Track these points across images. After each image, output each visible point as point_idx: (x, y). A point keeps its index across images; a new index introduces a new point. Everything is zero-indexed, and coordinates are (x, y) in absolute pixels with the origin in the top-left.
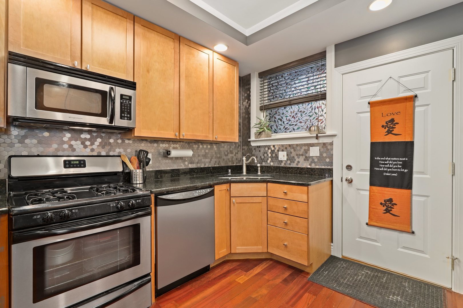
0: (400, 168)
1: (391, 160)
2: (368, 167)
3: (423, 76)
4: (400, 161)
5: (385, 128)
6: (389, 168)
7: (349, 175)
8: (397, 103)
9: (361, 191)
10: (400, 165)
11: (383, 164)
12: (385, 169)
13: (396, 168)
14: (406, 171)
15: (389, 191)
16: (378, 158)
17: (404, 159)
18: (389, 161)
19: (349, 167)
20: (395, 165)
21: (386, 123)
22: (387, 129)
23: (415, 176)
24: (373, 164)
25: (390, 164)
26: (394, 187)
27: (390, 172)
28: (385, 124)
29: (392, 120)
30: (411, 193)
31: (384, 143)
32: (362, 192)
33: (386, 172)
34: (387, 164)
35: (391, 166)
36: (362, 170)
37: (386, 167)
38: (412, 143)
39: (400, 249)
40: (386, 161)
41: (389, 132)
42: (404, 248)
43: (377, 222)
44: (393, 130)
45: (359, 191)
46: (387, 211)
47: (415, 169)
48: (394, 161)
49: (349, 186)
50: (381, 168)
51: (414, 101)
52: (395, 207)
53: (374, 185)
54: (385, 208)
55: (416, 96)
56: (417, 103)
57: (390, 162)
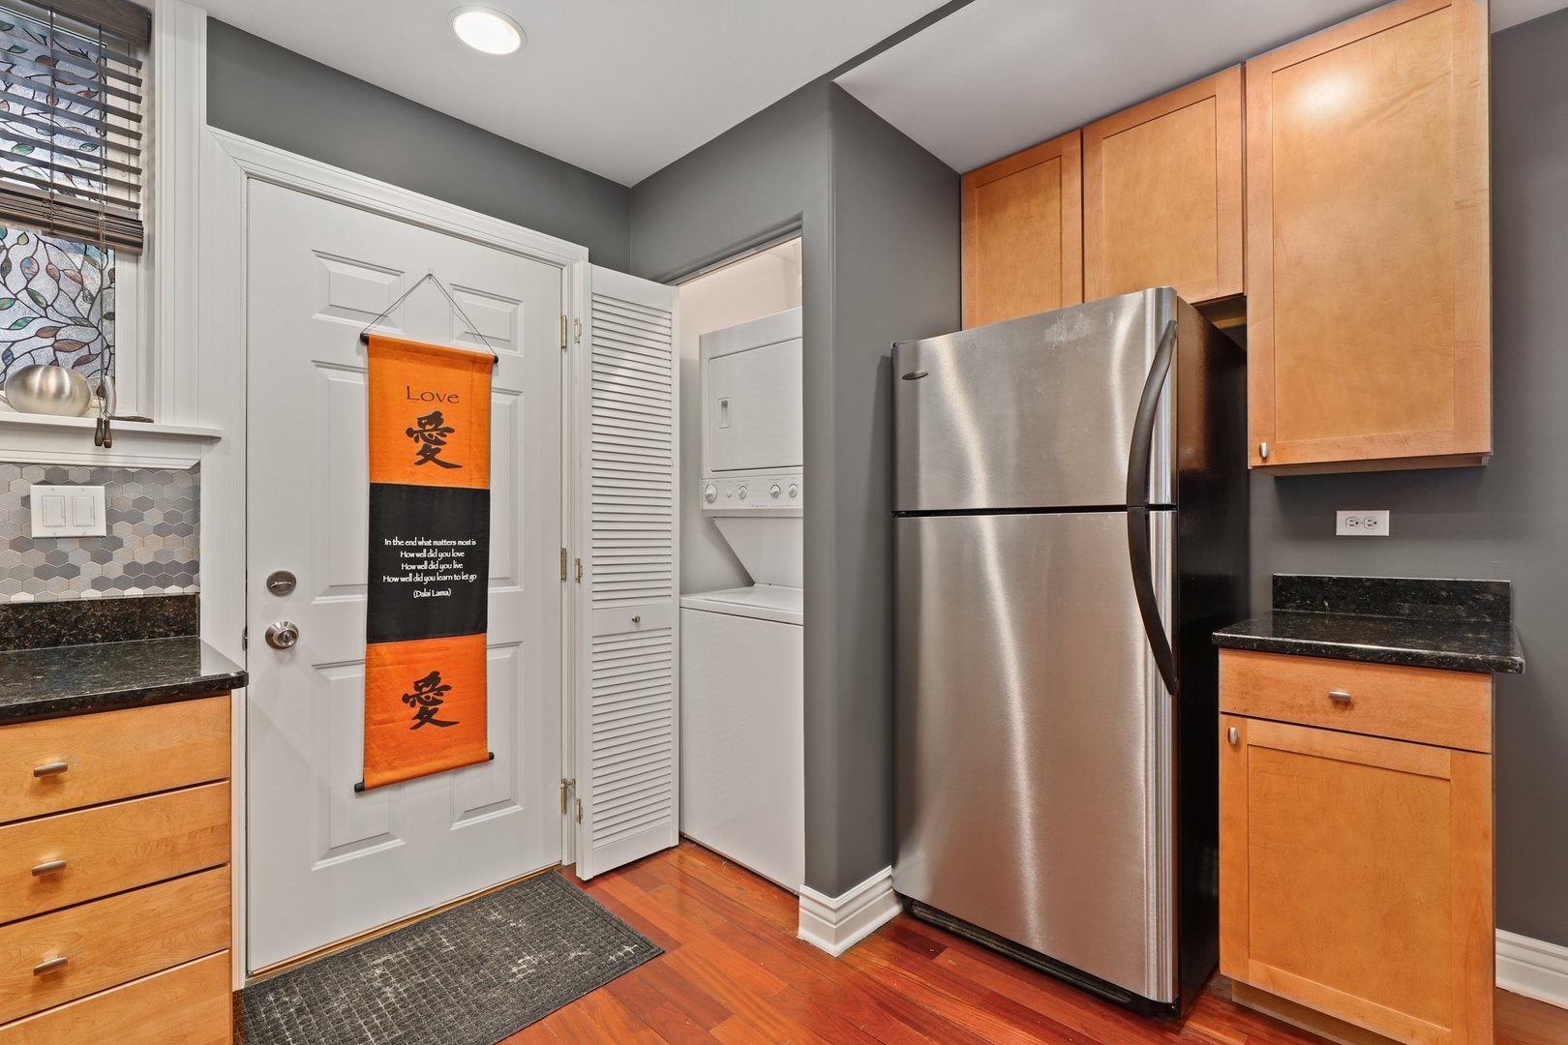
0: (458, 572)
1: (433, 548)
2: (362, 576)
3: (508, 308)
4: (458, 549)
5: (417, 440)
6: (428, 573)
7: (278, 614)
8: (451, 366)
9: (333, 670)
10: (459, 560)
11: (411, 561)
12: (418, 579)
13: (446, 572)
14: (473, 577)
15: (429, 651)
16: (396, 542)
17: (468, 543)
18: (428, 548)
19: (281, 584)
20: (445, 561)
21: (421, 424)
22: (422, 443)
23: (492, 590)
24: (381, 560)
25: (429, 560)
26: (441, 633)
27: (431, 586)
29: (436, 418)
30: (485, 643)
31: (414, 490)
32: (335, 675)
33: (420, 586)
34: (420, 561)
35: (433, 567)
36: (336, 589)
37: (420, 571)
38: (483, 497)
39: (458, 825)
40: (419, 549)
41: (428, 455)
42: (470, 813)
43: (392, 768)
44: (438, 450)
45: (324, 672)
46: (425, 717)
47: (491, 574)
48: (442, 549)
49: (280, 661)
50: (406, 573)
51: (490, 372)
52: (447, 696)
53: (382, 639)
54: (416, 710)
55: (496, 360)
56: (496, 382)
57: (431, 555)
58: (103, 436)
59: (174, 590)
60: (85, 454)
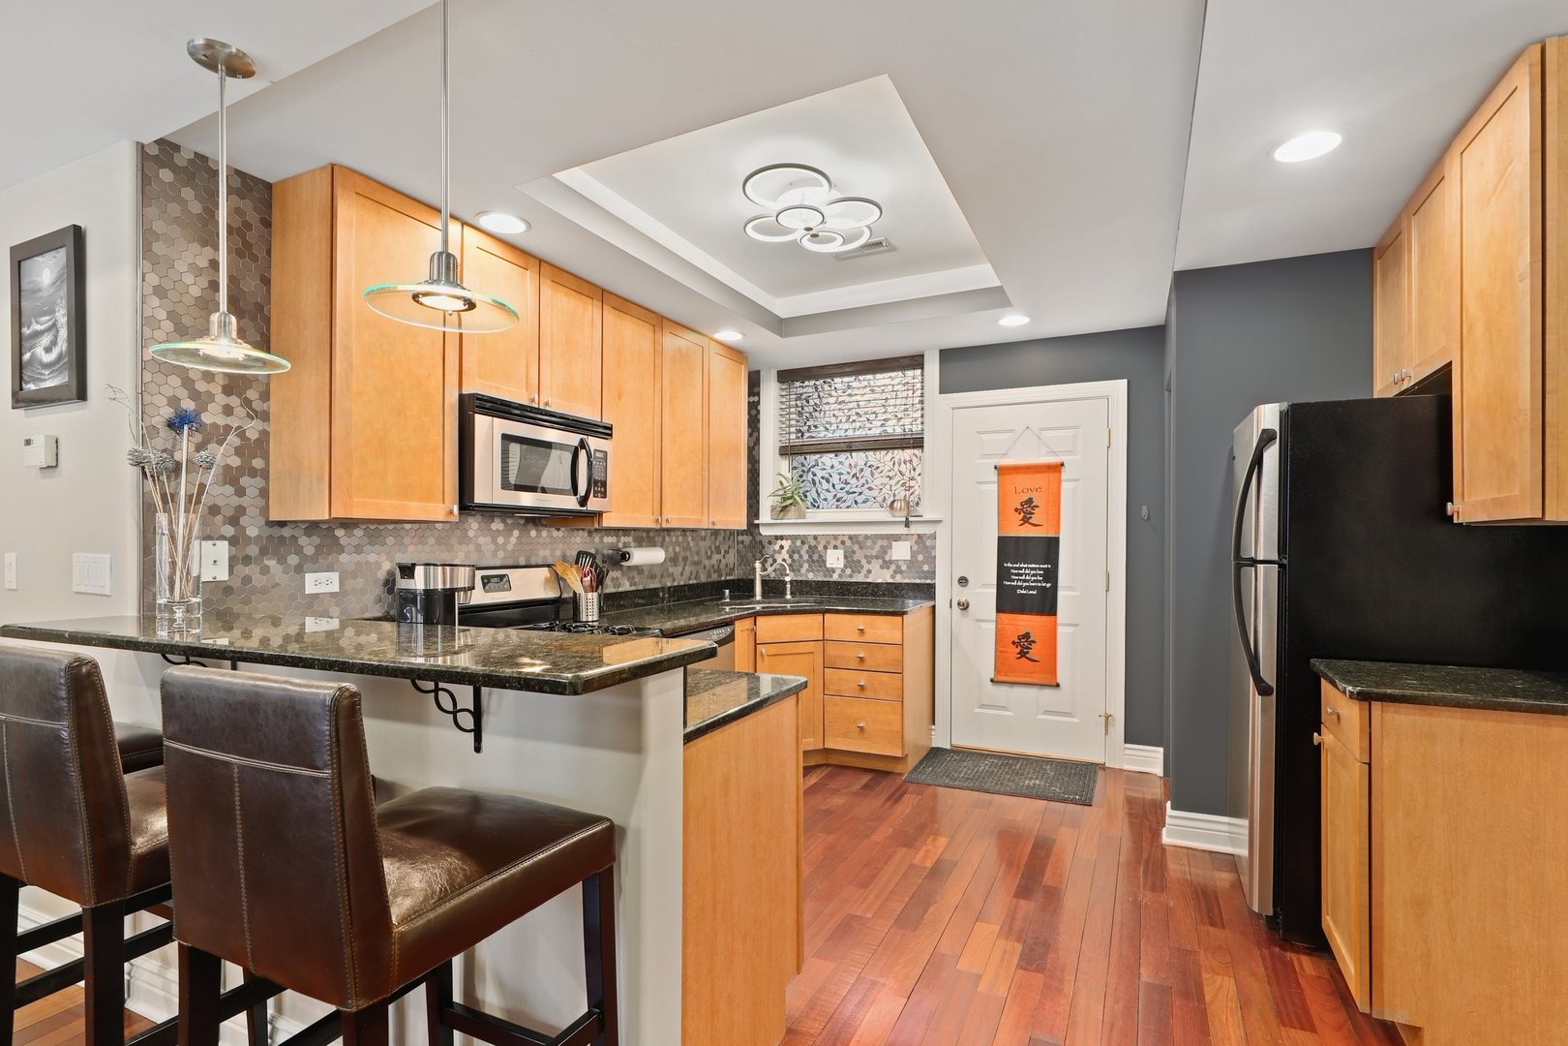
0: (1040, 581)
1: (1028, 568)
2: (995, 582)
3: (1071, 432)
4: (1040, 569)
5: (1020, 514)
6: (1025, 581)
7: (962, 594)
8: (1037, 472)
9: (983, 623)
10: (1040, 575)
11: (1016, 575)
12: (1019, 584)
13: (1034, 581)
14: (1049, 585)
15: (1024, 621)
16: (1009, 565)
17: (1046, 566)
18: (1025, 568)
19: (963, 581)
20: (1034, 575)
21: (1022, 505)
22: (1022, 514)
23: (1061, 594)
24: (1003, 574)
25: (1026, 574)
26: (1031, 613)
27: (1026, 588)
28: (1020, 507)
29: (1030, 501)
30: (1055, 621)
31: (1017, 539)
32: (984, 625)
33: (1021, 588)
34: (1021, 575)
35: (1028, 578)
36: (984, 585)
37: (1020, 580)
38: (1056, 540)
39: (1040, 717)
40: (1021, 569)
41: (1026, 520)
42: (1047, 712)
43: (1007, 676)
44: (1031, 518)
45: (980, 623)
46: (1023, 654)
47: (1061, 583)
48: (1032, 569)
49: (963, 615)
50: (1013, 581)
51: (1060, 472)
52: (1033, 646)
53: (1003, 612)
54: (1018, 650)
55: (1062, 465)
56: (1064, 476)
57: (1027, 572)
58: (907, 524)
59: (928, 581)
60: (901, 530)
